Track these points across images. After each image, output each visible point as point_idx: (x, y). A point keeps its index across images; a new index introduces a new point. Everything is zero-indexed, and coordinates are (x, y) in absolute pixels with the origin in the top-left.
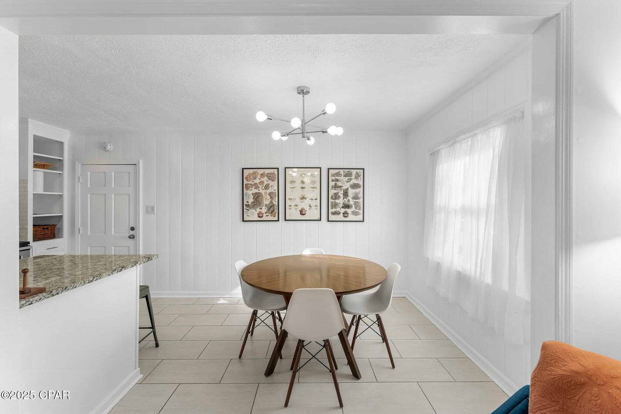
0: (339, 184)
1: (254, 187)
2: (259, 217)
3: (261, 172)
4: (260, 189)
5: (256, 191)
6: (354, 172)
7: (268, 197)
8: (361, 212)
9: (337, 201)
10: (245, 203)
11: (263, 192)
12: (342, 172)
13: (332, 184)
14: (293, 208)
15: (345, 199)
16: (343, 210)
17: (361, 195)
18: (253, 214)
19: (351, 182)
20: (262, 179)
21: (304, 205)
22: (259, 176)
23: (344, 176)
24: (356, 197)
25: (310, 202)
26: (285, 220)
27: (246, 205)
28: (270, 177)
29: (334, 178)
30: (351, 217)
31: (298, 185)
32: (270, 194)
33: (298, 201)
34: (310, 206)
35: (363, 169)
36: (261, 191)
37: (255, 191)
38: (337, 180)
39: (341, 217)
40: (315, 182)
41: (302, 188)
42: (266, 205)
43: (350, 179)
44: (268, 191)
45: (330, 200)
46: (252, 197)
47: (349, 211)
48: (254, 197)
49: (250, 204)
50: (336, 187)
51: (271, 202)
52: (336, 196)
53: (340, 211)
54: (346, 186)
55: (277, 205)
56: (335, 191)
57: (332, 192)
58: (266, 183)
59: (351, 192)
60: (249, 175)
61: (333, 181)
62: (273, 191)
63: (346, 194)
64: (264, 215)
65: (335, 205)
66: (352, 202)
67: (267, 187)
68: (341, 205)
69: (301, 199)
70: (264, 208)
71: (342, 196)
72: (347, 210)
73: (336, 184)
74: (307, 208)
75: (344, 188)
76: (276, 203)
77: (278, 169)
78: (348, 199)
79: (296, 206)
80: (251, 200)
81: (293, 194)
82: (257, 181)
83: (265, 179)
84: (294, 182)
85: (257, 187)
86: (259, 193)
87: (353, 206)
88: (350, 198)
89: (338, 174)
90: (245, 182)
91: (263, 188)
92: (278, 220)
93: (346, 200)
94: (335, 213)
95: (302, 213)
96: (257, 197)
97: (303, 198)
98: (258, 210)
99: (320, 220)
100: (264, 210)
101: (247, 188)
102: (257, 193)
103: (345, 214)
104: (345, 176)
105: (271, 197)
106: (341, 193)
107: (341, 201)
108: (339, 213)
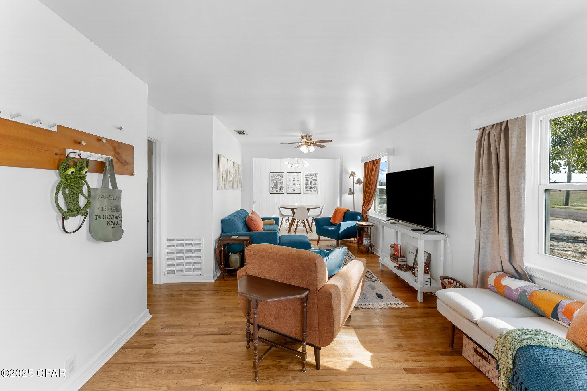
0: (308, 179)
1: (274, 180)
2: (276, 192)
3: (277, 174)
6: (314, 174)
7: (280, 184)
8: (317, 190)
9: (307, 186)
10: (271, 186)
11: (278, 182)
12: (309, 174)
13: (305, 179)
16: (310, 190)
17: (317, 184)
18: (274, 191)
19: (313, 179)
20: (278, 177)
21: (295, 187)
22: (276, 176)
24: (315, 184)
25: (297, 186)
26: (287, 193)
28: (281, 176)
30: (313, 192)
31: (292, 179)
32: (281, 183)
33: (292, 186)
34: (297, 188)
35: (318, 173)
37: (275, 182)
38: (307, 178)
39: (309, 192)
40: (299, 178)
41: (294, 181)
43: (313, 177)
44: (280, 182)
45: (305, 185)
47: (312, 190)
48: (274, 184)
49: (273, 187)
50: (307, 180)
51: (281, 186)
52: (307, 184)
54: (311, 180)
56: (307, 182)
57: (305, 182)
59: (313, 182)
60: (273, 176)
61: (306, 178)
63: (311, 183)
64: (278, 191)
65: (307, 187)
66: (313, 186)
67: (280, 180)
68: (309, 188)
70: (278, 188)
71: (309, 184)
74: (295, 188)
75: (310, 181)
76: (283, 187)
77: (284, 173)
79: (291, 188)
81: (291, 183)
82: (276, 178)
83: (279, 177)
84: (291, 178)
85: (276, 180)
87: (314, 188)
88: (312, 185)
89: (308, 175)
90: (271, 178)
91: (278, 180)
92: (284, 193)
93: (311, 185)
94: (307, 191)
95: (293, 190)
96: (276, 185)
97: (294, 185)
98: (276, 189)
99: (301, 193)
100: (278, 189)
101: (272, 181)
103: (311, 191)
104: (311, 176)
106: (309, 183)
107: (309, 186)
108: (308, 191)
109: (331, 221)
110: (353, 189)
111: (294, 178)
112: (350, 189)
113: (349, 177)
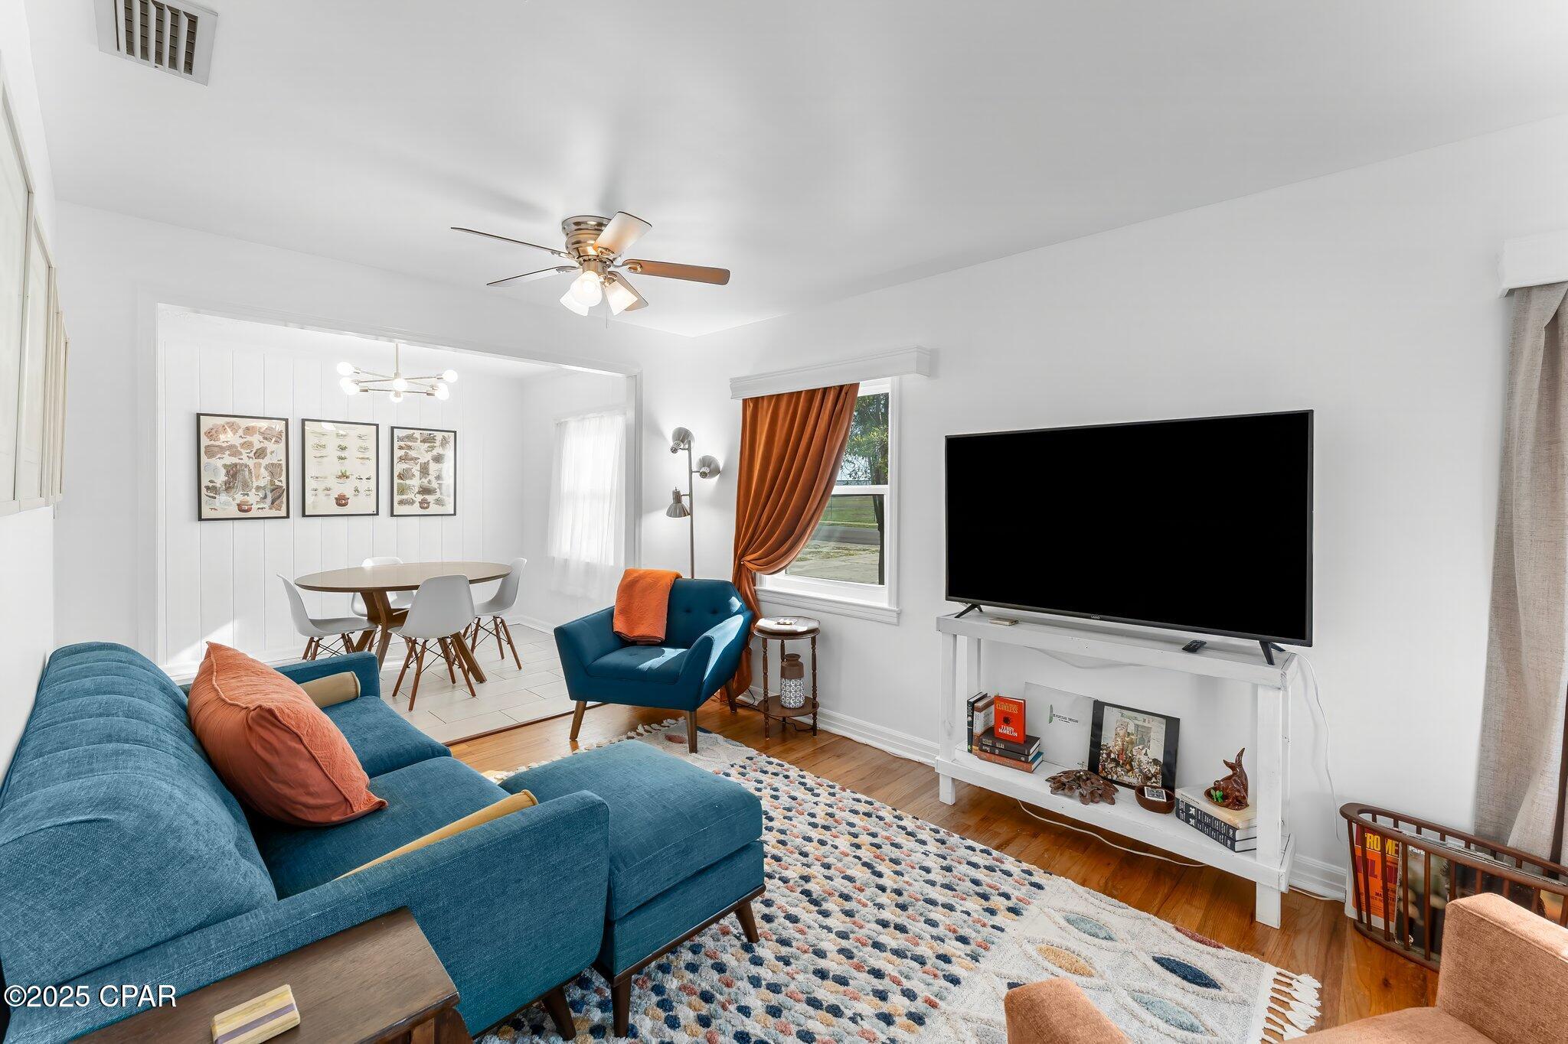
0: (413, 454)
1: (228, 452)
2: (241, 510)
3: (245, 422)
4: (244, 456)
5: (235, 460)
6: (439, 436)
7: (264, 473)
8: (451, 500)
9: (408, 482)
10: (205, 482)
11: (251, 463)
12: (417, 434)
13: (398, 453)
14: (321, 494)
15: (423, 480)
16: (419, 498)
17: (451, 474)
18: (225, 503)
19: (435, 452)
20: (249, 438)
21: (347, 489)
22: (239, 432)
23: (421, 442)
24: (442, 477)
25: (357, 483)
26: (304, 515)
27: (208, 488)
28: (268, 435)
29: (402, 444)
30: (434, 509)
31: (332, 452)
32: (267, 467)
33: (332, 482)
34: (357, 490)
35: (455, 432)
36: (246, 461)
37: (229, 460)
38: (410, 448)
39: (415, 509)
40: (365, 449)
41: (340, 458)
42: (258, 488)
43: (433, 448)
44: (265, 462)
45: (396, 481)
46: (224, 471)
47: (430, 498)
48: (228, 472)
49: (218, 485)
50: (406, 458)
51: (272, 483)
52: (406, 475)
53: (414, 498)
54: (427, 457)
55: (285, 487)
56: (405, 466)
57: (399, 467)
58: (257, 446)
59: (433, 467)
60: (214, 429)
61: (401, 448)
62: (275, 462)
63: (424, 471)
64: (255, 507)
65: (402, 492)
66: (434, 485)
67: (260, 453)
68: (416, 489)
69: (340, 477)
70: (253, 493)
71: (417, 474)
72: (427, 497)
73: (406, 454)
74: (349, 493)
75: (422, 460)
76: (283, 484)
77: (285, 420)
78: (427, 479)
79: (328, 489)
80: (221, 478)
81: (322, 470)
82: (235, 440)
83: (254, 438)
84: (323, 447)
85: (236, 453)
86: (242, 465)
87: (438, 490)
88: (432, 477)
89: (410, 438)
90: (205, 442)
91: (252, 455)
92: (288, 516)
93: (425, 481)
94: (401, 502)
95: (341, 501)
96: (237, 473)
97: (344, 476)
98: (239, 497)
99: (377, 514)
100: (253, 498)
101: (211, 453)
102: (235, 465)
103: (424, 504)
104: (424, 441)
105: (272, 474)
106: (416, 470)
107: (415, 482)
108: (412, 502)
109: (619, 626)
110: (690, 495)
111: (343, 449)
112: (677, 497)
113: (674, 450)
